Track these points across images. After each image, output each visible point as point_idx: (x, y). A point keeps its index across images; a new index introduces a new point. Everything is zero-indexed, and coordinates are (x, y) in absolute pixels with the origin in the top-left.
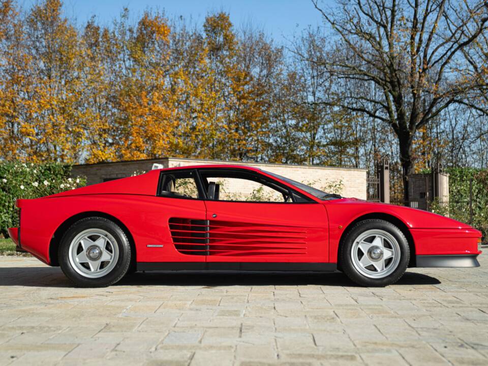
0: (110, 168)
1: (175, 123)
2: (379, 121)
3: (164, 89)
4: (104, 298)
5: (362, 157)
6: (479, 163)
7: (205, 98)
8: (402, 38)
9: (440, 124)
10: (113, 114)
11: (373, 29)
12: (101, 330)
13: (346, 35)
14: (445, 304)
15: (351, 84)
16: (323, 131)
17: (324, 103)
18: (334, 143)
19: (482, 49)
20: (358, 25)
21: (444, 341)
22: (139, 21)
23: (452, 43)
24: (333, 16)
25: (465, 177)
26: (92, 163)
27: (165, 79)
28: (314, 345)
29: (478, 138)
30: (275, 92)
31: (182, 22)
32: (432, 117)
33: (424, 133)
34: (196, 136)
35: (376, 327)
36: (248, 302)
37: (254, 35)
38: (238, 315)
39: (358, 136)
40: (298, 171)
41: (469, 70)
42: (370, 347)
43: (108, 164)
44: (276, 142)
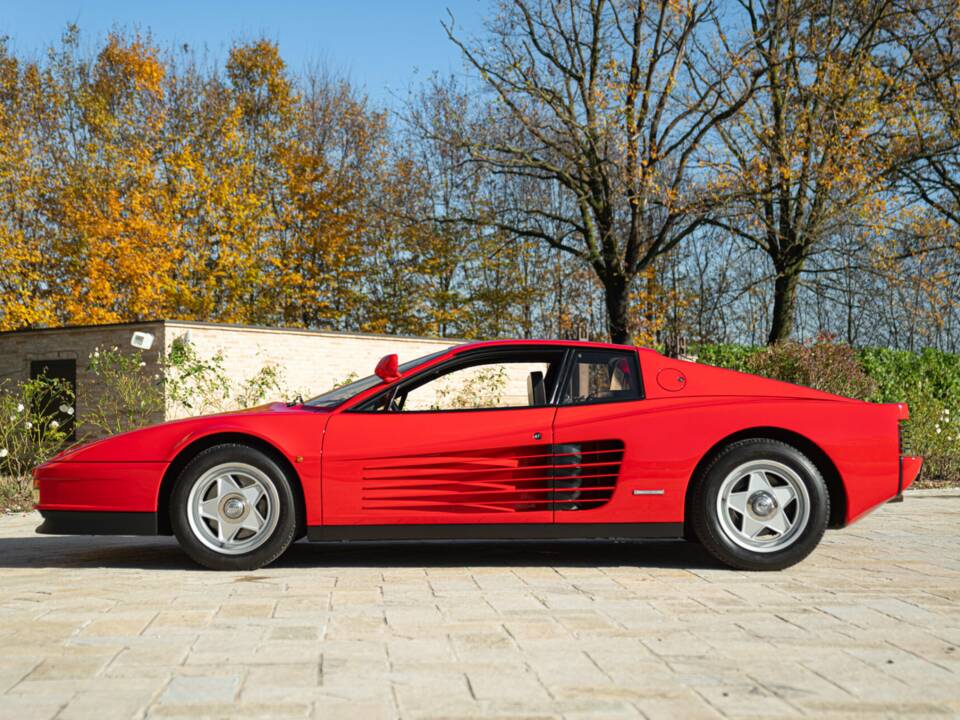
0: (45, 341)
1: (177, 253)
2: (569, 255)
3: (152, 187)
4: (34, 606)
5: (538, 324)
6: (748, 336)
7: (235, 206)
8: (611, 101)
9: (679, 262)
10: (50, 235)
11: (557, 82)
12: (27, 676)
13: (508, 91)
14: (711, 605)
15: (514, 184)
16: (463, 273)
17: (465, 220)
18: (484, 296)
19: (752, 127)
20: (530, 74)
21: (721, 681)
22: (100, 51)
23: (701, 114)
24: (482, 55)
25: (725, 363)
26: (7, 330)
27: (156, 167)
28: (470, 699)
29: (746, 289)
30: (372, 196)
31: (188, 57)
32: (665, 250)
33: (649, 280)
34: (219, 279)
35: (588, 656)
36: (331, 608)
37: (331, 86)
38: (312, 637)
39: (529, 282)
40: (418, 348)
41: (730, 165)
42: (582, 698)
43: (40, 333)
44: (374, 292)
